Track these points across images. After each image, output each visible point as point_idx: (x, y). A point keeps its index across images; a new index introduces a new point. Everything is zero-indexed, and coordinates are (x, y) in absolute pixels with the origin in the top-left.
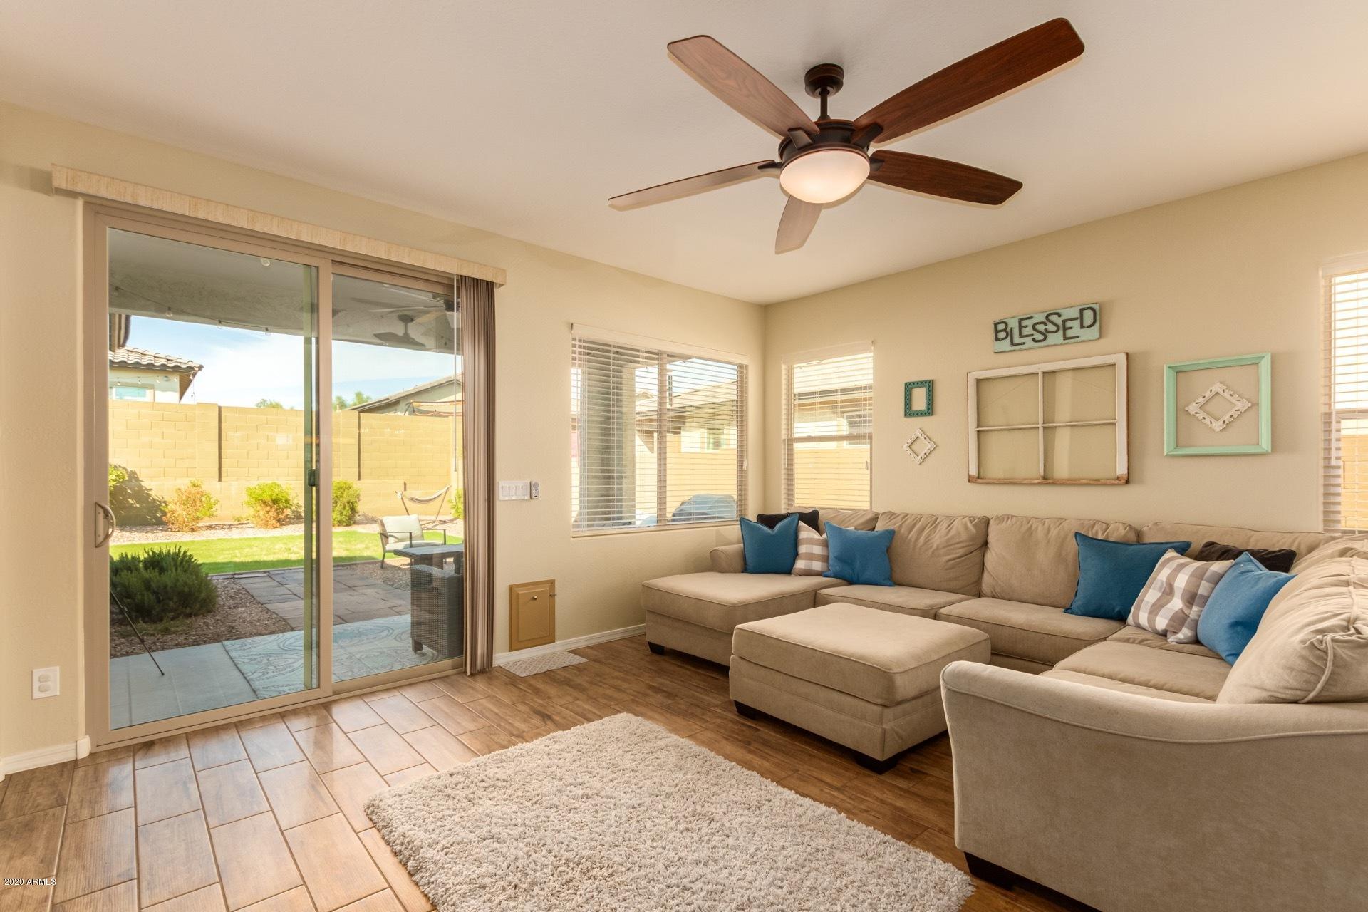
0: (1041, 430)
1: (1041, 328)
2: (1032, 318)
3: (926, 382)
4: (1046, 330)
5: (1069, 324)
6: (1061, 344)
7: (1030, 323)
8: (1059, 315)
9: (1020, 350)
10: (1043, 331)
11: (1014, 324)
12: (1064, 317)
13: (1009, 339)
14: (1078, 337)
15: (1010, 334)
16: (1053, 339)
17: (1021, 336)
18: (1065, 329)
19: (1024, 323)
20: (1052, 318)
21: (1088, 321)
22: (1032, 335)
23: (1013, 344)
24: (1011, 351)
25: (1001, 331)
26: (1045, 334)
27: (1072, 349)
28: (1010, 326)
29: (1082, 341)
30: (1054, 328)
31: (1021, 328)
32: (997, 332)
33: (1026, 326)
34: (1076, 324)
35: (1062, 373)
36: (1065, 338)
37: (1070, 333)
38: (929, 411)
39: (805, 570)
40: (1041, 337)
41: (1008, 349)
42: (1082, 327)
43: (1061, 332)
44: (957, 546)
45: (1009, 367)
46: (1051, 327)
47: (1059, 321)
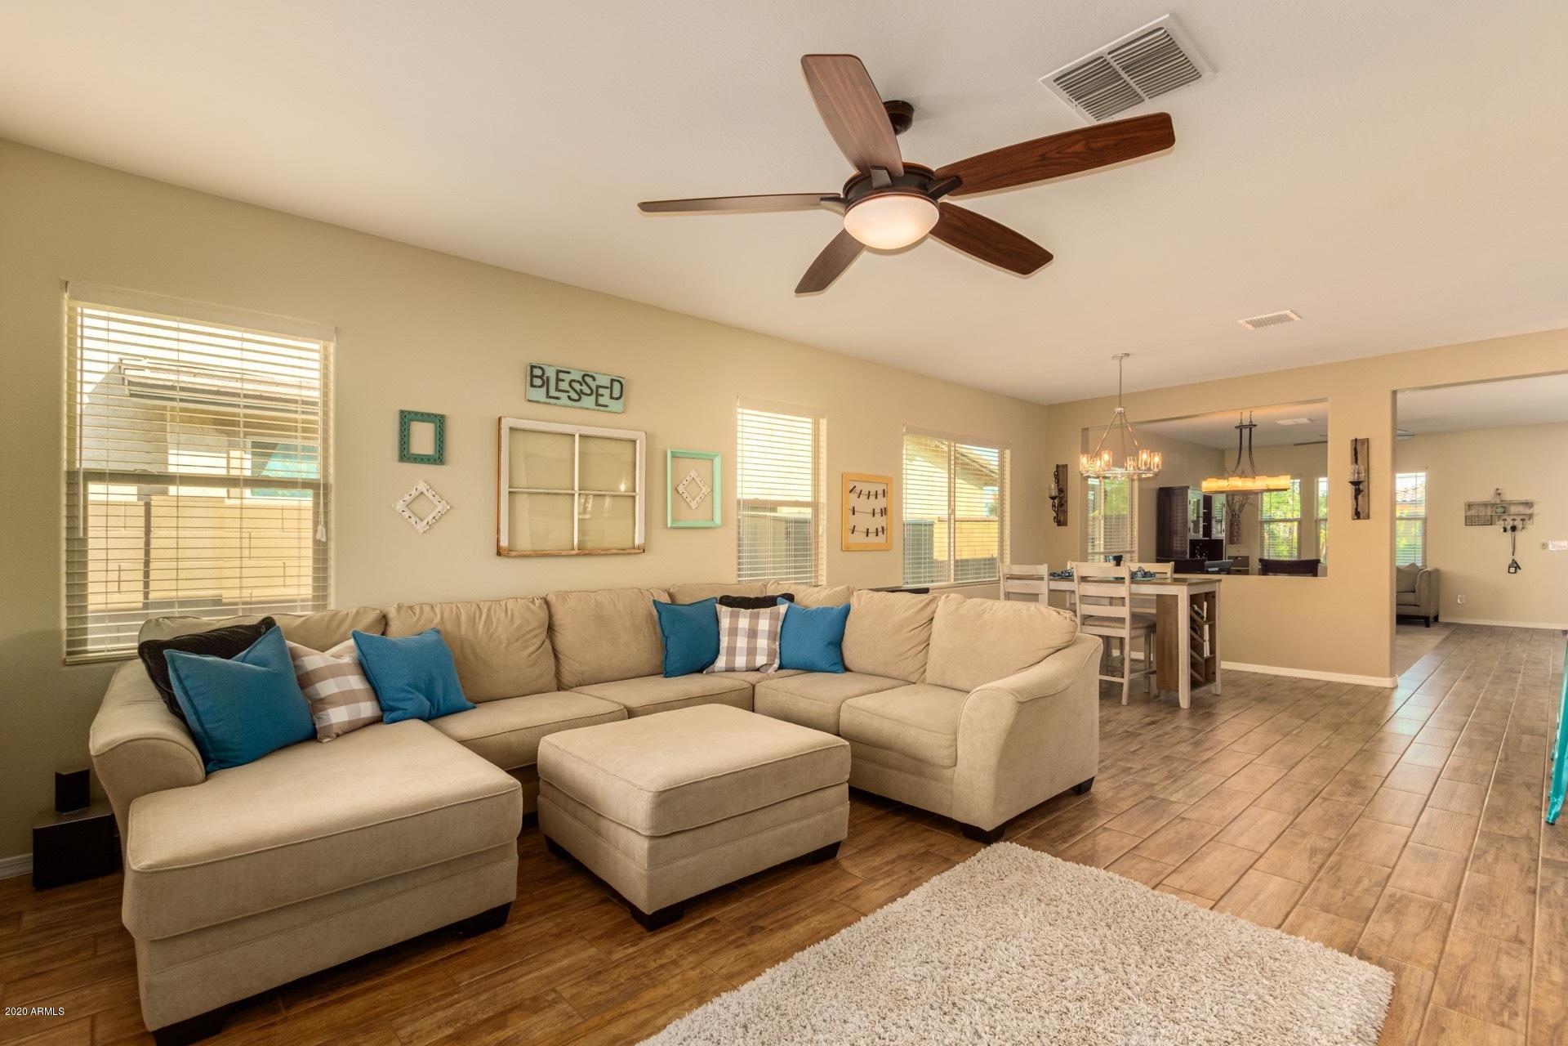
0: (576, 496)
1: (577, 386)
2: (569, 373)
3: (436, 416)
4: (581, 390)
5: (601, 391)
6: (593, 410)
7: (568, 377)
8: (594, 379)
9: (555, 405)
10: (579, 391)
11: (551, 373)
12: (598, 383)
13: (545, 388)
14: (607, 406)
15: (546, 383)
16: (588, 401)
17: (557, 389)
18: (598, 395)
19: (562, 376)
20: (587, 379)
21: (616, 394)
22: (568, 392)
23: (548, 396)
24: (545, 403)
25: (536, 376)
26: (580, 393)
27: (599, 416)
28: (547, 374)
29: (610, 412)
30: (589, 392)
31: (558, 380)
32: (533, 376)
33: (563, 380)
34: (606, 392)
35: (592, 439)
36: (597, 404)
37: (602, 401)
38: (438, 457)
39: (350, 722)
40: (576, 397)
41: (542, 401)
42: (612, 398)
43: (594, 397)
44: (528, 636)
45: (549, 422)
46: (586, 390)
47: (593, 385)
